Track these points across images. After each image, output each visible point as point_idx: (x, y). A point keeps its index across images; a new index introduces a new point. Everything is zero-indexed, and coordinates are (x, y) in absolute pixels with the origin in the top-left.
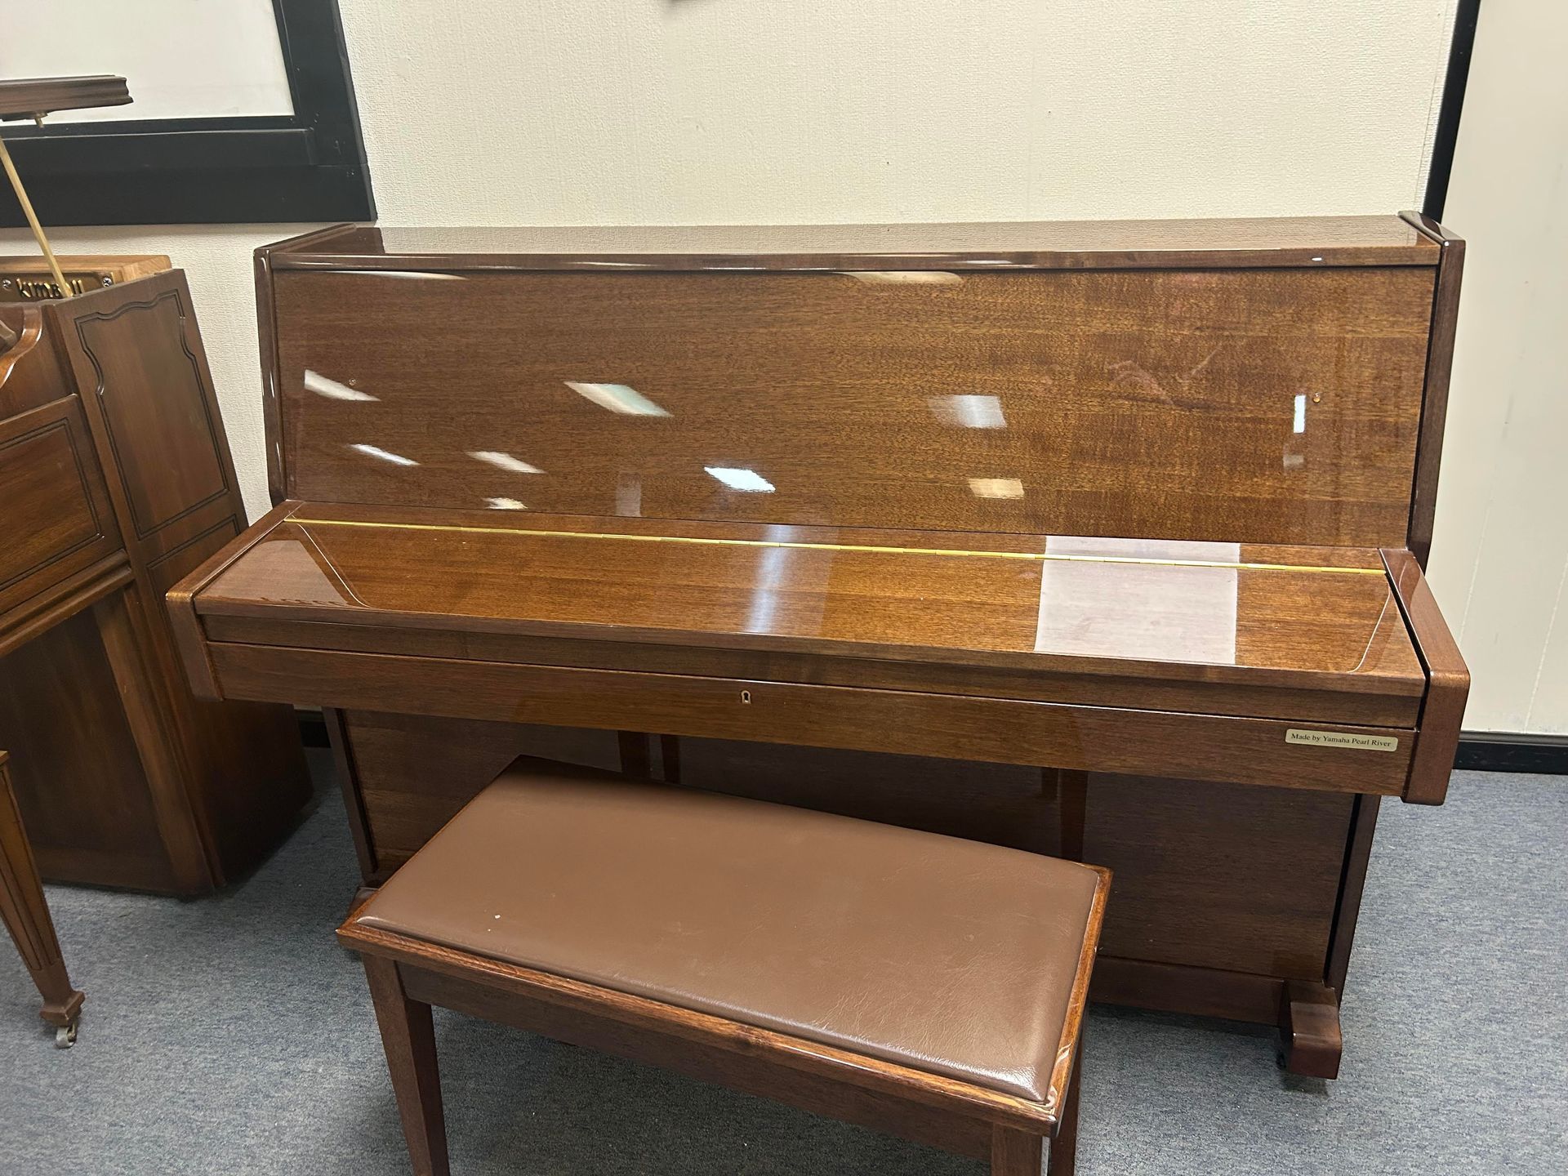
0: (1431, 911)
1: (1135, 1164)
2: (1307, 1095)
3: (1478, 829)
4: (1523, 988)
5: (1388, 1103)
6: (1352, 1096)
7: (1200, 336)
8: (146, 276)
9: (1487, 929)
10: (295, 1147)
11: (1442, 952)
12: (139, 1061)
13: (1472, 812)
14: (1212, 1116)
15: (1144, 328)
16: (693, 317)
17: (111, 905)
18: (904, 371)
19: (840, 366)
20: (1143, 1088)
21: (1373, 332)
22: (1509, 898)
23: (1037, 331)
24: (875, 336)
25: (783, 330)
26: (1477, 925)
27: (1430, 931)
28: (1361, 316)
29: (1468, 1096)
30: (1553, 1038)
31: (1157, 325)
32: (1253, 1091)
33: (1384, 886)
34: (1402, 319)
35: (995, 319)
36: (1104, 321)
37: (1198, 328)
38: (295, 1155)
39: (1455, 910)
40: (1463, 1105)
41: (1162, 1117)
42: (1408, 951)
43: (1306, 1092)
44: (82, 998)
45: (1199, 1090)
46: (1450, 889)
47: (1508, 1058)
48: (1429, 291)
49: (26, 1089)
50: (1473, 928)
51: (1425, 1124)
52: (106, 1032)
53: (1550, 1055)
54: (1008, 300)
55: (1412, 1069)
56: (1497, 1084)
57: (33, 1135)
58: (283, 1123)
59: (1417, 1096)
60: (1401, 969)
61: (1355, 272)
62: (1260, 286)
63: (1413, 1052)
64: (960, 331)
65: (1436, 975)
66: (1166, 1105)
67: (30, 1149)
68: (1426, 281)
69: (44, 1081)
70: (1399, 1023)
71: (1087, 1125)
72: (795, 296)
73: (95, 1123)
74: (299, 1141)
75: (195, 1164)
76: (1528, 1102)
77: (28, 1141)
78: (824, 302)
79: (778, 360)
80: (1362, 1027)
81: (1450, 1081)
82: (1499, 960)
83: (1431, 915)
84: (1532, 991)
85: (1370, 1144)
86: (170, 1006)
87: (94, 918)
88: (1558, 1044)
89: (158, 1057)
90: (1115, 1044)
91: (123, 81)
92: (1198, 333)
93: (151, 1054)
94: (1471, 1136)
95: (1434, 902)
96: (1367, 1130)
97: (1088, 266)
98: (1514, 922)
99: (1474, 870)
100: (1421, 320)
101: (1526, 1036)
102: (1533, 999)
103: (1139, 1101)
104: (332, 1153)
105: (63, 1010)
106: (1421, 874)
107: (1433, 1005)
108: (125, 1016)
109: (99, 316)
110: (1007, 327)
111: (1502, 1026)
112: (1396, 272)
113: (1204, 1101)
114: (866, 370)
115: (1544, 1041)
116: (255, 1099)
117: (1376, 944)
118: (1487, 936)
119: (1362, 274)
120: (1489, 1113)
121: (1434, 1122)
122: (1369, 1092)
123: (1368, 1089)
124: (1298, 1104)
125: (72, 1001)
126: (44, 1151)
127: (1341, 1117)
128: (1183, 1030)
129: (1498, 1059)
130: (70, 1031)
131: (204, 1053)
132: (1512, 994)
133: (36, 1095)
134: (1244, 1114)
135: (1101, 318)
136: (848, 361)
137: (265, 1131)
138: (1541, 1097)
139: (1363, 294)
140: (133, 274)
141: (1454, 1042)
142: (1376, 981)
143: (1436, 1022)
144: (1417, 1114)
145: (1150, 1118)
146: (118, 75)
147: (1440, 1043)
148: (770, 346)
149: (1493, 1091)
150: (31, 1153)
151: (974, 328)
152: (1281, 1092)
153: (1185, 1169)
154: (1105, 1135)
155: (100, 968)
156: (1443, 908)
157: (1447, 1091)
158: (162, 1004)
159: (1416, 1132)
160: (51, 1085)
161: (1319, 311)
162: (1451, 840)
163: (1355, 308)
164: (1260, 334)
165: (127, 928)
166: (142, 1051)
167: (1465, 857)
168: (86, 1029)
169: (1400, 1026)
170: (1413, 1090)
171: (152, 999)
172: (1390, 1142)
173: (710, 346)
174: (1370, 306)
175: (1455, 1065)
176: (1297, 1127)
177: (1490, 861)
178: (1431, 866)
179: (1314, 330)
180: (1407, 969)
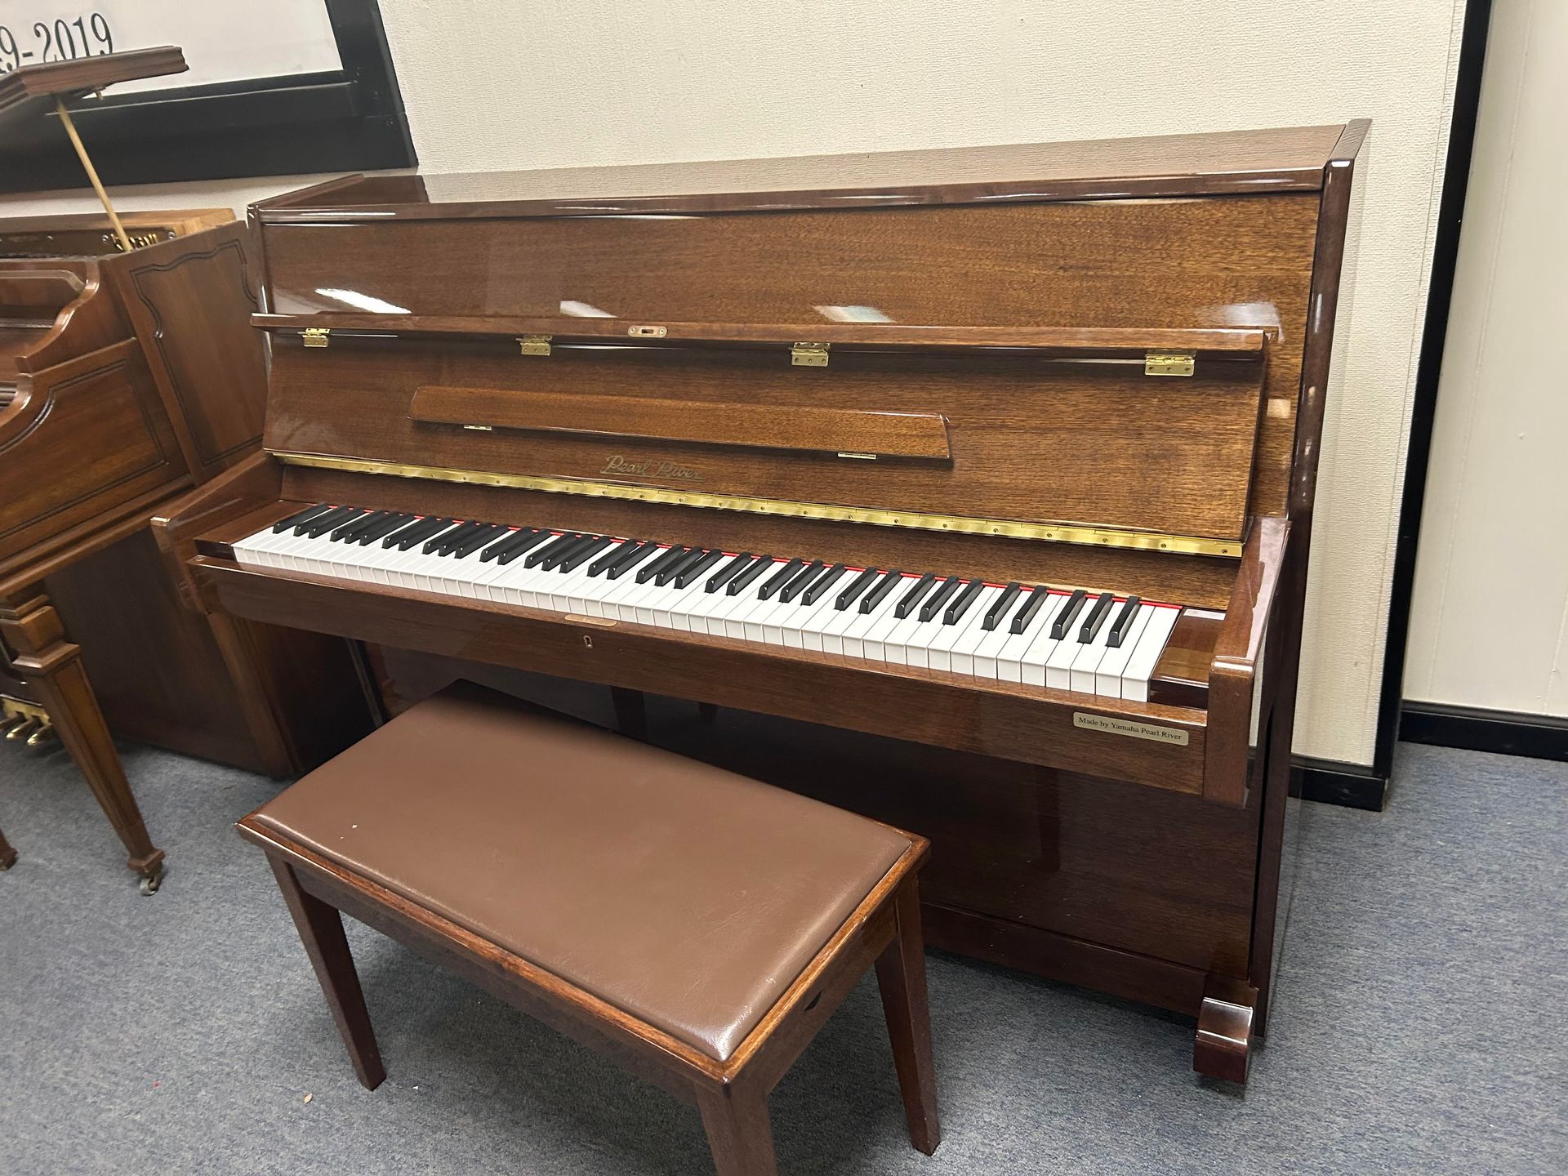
0: (1457, 919)
1: (1007, 1136)
2: (1221, 1096)
3: (1558, 832)
4: (1530, 1017)
5: (1307, 1118)
6: (1270, 1105)
7: (1063, 276)
8: (208, 228)
9: (1517, 946)
10: (287, 1002)
11: (1448, 965)
12: (198, 913)
13: (1559, 812)
14: (1108, 1101)
15: (1006, 269)
16: (589, 261)
17: (222, 779)
18: (777, 315)
19: (719, 310)
20: (1047, 1062)
21: (1250, 270)
22: (1560, 914)
23: (900, 273)
24: (750, 280)
25: (668, 274)
26: (1505, 940)
27: (1445, 940)
28: (1237, 252)
29: (1407, 1126)
30: (1541, 1077)
31: (1019, 264)
32: (1164, 1083)
33: (1411, 885)
34: (1281, 254)
35: (860, 260)
36: (966, 261)
37: (1061, 268)
38: (283, 1009)
39: (1486, 921)
40: (1396, 1134)
41: (1055, 1094)
42: (1407, 959)
43: (1221, 1092)
44: (162, 855)
45: (1106, 1073)
46: (1491, 897)
47: (1474, 1092)
48: (1312, 221)
49: (110, 926)
50: (1499, 943)
51: (1342, 1147)
52: (182, 886)
53: (1528, 1097)
54: (872, 240)
55: (1352, 1087)
56: (1448, 1118)
57: (103, 965)
58: (285, 981)
59: (1346, 1117)
60: (1389, 978)
61: (1229, 200)
62: (1126, 218)
63: (1362, 1068)
64: (827, 273)
65: (1431, 989)
66: (1064, 1084)
67: (96, 975)
68: (1310, 211)
69: (124, 921)
70: (1360, 1035)
71: (974, 1090)
72: (677, 239)
73: (149, 960)
74: (291, 997)
75: (208, 1004)
76: (1476, 1142)
77: (97, 969)
78: (702, 244)
79: (664, 304)
80: (1316, 1034)
81: (1392, 1107)
82: (1515, 982)
83: (1454, 923)
84: (1539, 1022)
85: (1269, 1159)
86: (236, 869)
87: (206, 788)
88: (1543, 1085)
89: (212, 911)
90: (1036, 1015)
91: (179, 51)
92: (1061, 273)
93: (208, 908)
94: (1390, 1168)
95: (1464, 909)
96: (1273, 1142)
97: (947, 202)
98: (1552, 942)
99: (1531, 879)
100: (1302, 254)
101: (1508, 1071)
102: (1535, 1030)
103: (1038, 1075)
104: (312, 1012)
105: (144, 864)
106: (1462, 875)
107: (1410, 1022)
108: (200, 874)
109: (156, 268)
110: (871, 269)
111: (1483, 1056)
112: (1275, 199)
113: (1106, 1085)
114: (742, 315)
115: (1531, 1080)
116: (271, 957)
117: (1373, 948)
118: (1512, 954)
119: (1236, 203)
120: (1420, 1148)
121: (1353, 1147)
122: (1292, 1104)
123: (1292, 1100)
124: (1206, 1103)
125: (152, 857)
126: (104, 979)
127: (1247, 1126)
128: (1114, 1010)
129: (1461, 1090)
130: (152, 881)
131: (247, 912)
132: (1513, 1022)
133: (114, 932)
134: (1143, 1104)
135: (963, 259)
136: (727, 305)
137: (268, 985)
138: (1495, 1140)
139: (1238, 226)
140: (195, 227)
141: (1417, 1065)
142: (1353, 987)
143: (1406, 1040)
144: (1338, 1136)
145: (1042, 1093)
146: (176, 45)
147: (1399, 1064)
148: (658, 290)
149: (1439, 1126)
150: (95, 979)
151: (841, 270)
152: (1192, 1088)
153: (1056, 1149)
154: (988, 1103)
155: (194, 833)
156: (1473, 917)
157: (1383, 1116)
158: (230, 867)
159: (1327, 1155)
160: (128, 925)
161: (1190, 246)
162: (1519, 842)
163: (1230, 242)
164: (1127, 274)
165: (226, 799)
166: (203, 905)
167: (1527, 862)
168: (167, 882)
169: (1360, 1039)
170: (1344, 1109)
171: (225, 861)
172: (1293, 1159)
173: (606, 290)
174: (1246, 239)
175: (1406, 1090)
176: (1195, 1127)
177: (1556, 870)
178: (1480, 869)
179: (1185, 268)
180: (1397, 979)
